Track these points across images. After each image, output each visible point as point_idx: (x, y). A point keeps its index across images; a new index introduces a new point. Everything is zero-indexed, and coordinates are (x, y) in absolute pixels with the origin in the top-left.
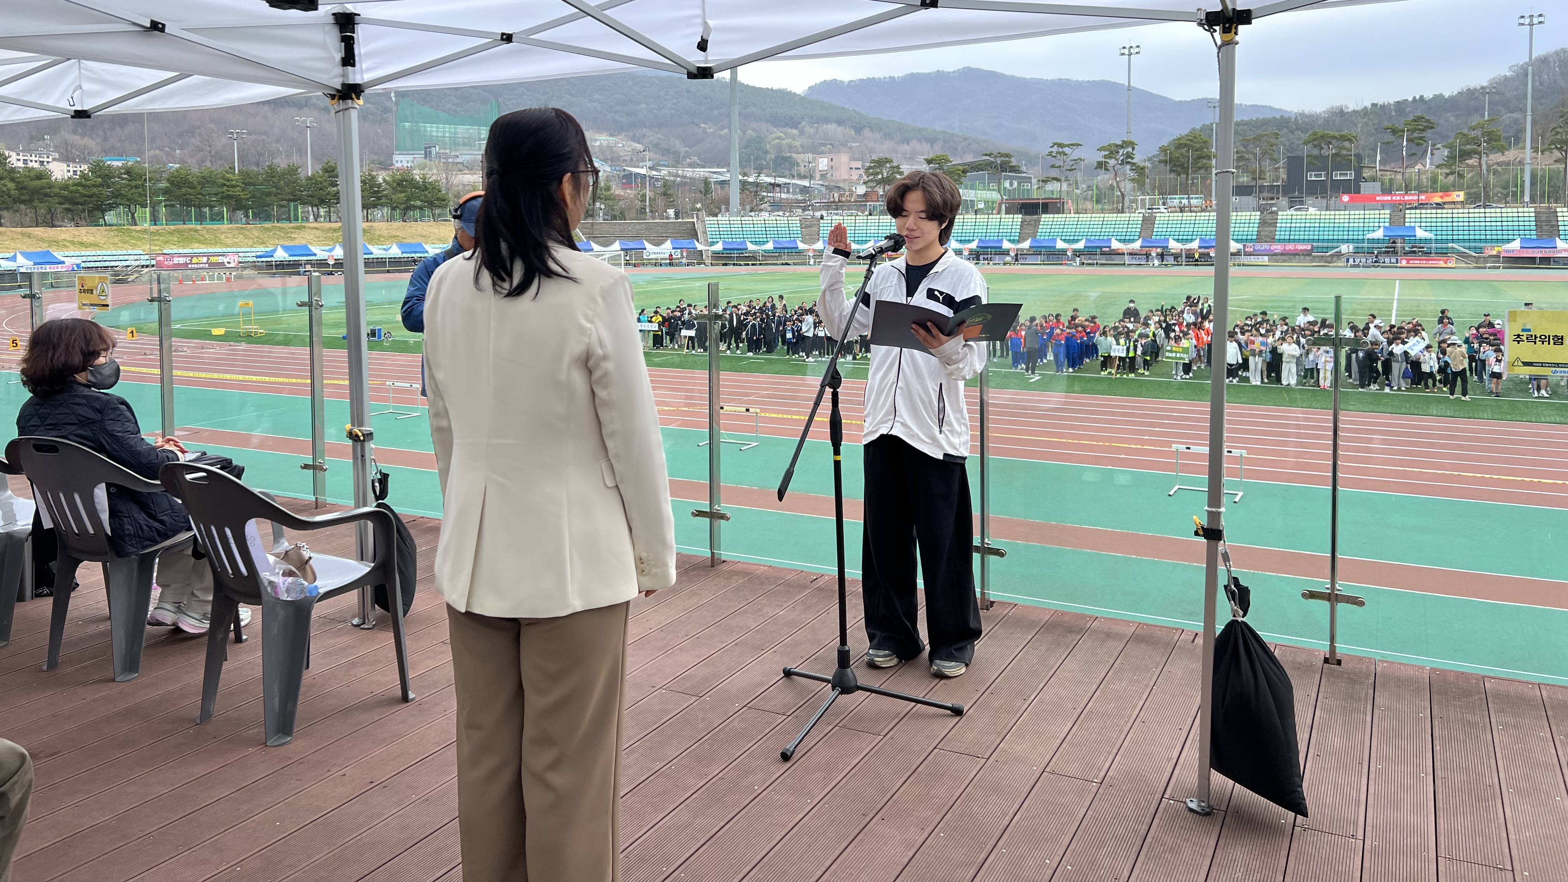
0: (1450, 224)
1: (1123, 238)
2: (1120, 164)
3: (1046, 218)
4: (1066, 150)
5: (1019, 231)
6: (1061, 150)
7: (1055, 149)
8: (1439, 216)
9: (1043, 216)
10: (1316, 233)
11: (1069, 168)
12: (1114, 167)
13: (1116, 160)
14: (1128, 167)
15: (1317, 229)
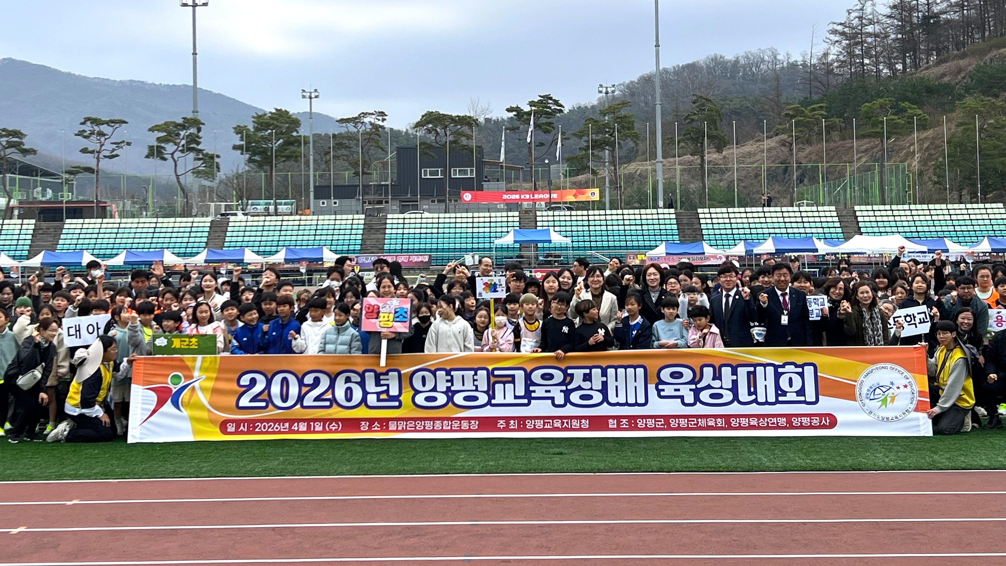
0: (586, 228)
1: (183, 250)
2: (180, 151)
3: (71, 224)
4: (105, 128)
5: (29, 242)
6: (97, 129)
7: (88, 127)
8: (574, 218)
9: (68, 221)
10: (435, 241)
11: (108, 154)
12: (172, 154)
13: (176, 144)
14: (192, 155)
15: (435, 236)
